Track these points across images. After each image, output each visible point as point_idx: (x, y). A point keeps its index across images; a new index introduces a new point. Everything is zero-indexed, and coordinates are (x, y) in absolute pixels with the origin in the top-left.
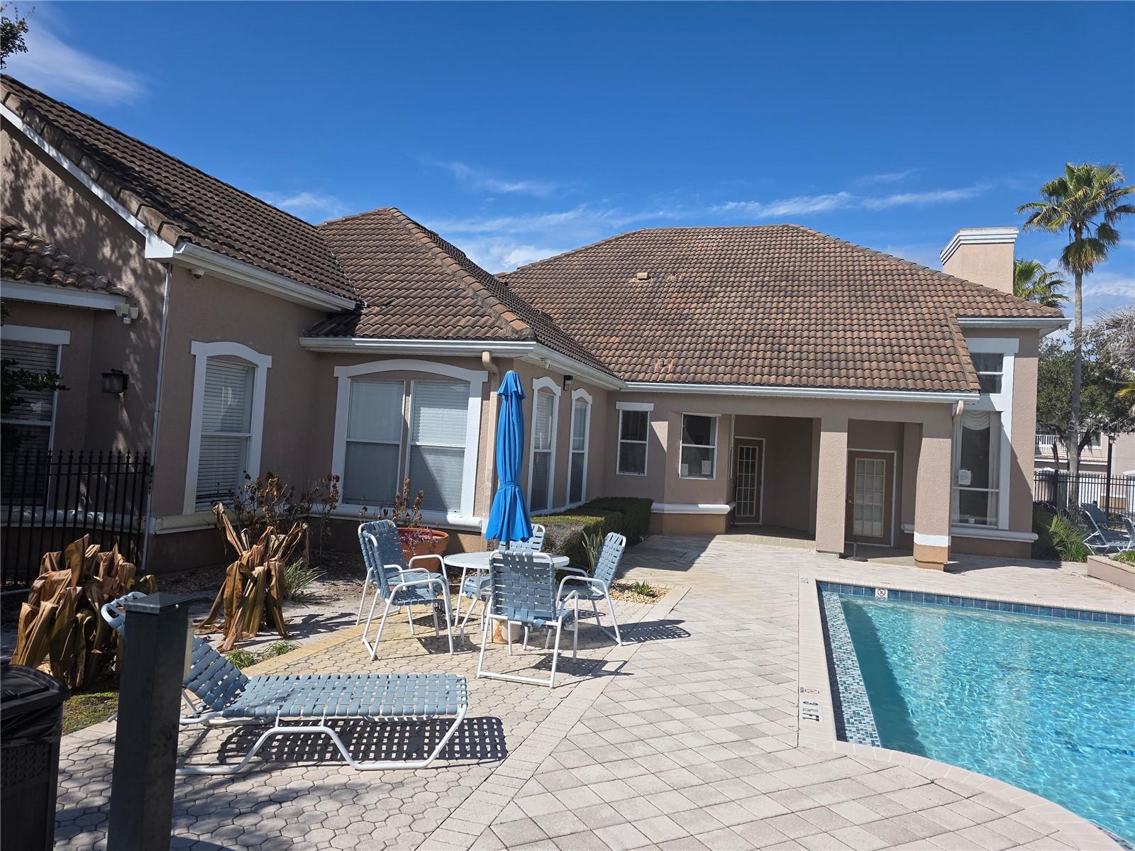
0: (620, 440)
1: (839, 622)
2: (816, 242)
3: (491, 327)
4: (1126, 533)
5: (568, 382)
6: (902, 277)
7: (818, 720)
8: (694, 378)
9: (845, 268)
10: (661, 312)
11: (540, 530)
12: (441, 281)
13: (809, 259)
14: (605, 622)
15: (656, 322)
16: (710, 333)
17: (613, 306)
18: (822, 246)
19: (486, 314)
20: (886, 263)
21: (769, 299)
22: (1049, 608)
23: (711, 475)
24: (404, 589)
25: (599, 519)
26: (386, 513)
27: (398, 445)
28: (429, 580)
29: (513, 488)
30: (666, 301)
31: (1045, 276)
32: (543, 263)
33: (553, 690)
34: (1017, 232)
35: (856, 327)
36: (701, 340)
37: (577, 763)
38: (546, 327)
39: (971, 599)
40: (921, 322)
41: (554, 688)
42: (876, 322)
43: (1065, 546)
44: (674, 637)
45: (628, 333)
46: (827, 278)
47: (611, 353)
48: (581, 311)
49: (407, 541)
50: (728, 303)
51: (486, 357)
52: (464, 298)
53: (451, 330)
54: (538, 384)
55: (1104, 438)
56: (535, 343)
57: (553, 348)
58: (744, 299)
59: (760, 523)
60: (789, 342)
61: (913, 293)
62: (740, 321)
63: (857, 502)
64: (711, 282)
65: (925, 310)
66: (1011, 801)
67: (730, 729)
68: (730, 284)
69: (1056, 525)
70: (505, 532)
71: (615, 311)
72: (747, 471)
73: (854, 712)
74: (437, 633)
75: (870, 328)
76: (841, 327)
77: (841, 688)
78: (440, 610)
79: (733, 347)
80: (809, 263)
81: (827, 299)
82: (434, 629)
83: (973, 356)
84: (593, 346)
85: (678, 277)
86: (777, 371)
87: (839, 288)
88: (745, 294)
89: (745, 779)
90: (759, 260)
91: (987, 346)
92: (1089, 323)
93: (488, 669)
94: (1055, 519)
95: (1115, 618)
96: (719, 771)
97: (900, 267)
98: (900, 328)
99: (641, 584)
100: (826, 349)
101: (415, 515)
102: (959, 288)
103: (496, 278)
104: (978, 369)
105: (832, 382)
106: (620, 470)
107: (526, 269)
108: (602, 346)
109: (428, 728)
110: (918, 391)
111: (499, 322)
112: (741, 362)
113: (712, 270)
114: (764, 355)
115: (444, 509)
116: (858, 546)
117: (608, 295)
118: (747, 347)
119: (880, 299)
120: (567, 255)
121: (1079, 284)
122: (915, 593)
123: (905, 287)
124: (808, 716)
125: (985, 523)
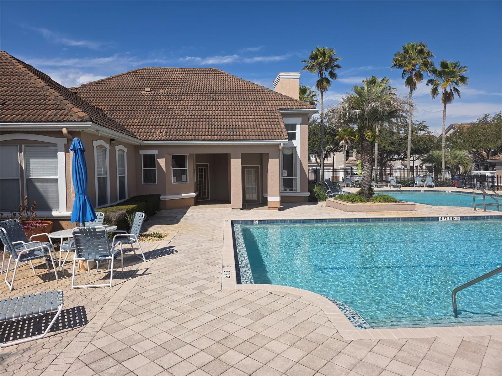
0: (143, 168)
1: (240, 236)
2: (224, 76)
3: (66, 115)
4: (338, 189)
5: (113, 142)
6: (259, 92)
7: (229, 278)
8: (175, 138)
9: (236, 88)
10: (158, 107)
11: (101, 215)
12: (35, 91)
13: (222, 84)
14: (138, 253)
15: (156, 112)
16: (181, 117)
17: (134, 104)
18: (227, 78)
19: (63, 108)
20: (253, 86)
21: (206, 102)
22: (313, 220)
23: (187, 181)
24: (27, 252)
25: (134, 206)
26: (14, 215)
27: (18, 179)
28: (41, 246)
29: (84, 196)
30: (160, 102)
31: (310, 93)
32: (95, 83)
33: (112, 288)
34: (300, 74)
35: (242, 114)
36: (177, 120)
37: (123, 318)
38: (99, 115)
39: (288, 220)
40: (266, 111)
41: (112, 287)
42: (250, 112)
43: (319, 196)
44: (170, 254)
45: (142, 117)
46: (229, 92)
47: (135, 127)
48: (118, 107)
49: (28, 228)
50: (188, 103)
51: (65, 131)
52: (49, 100)
53: (43, 117)
54: (96, 144)
55: (332, 154)
56: (91, 123)
57: (102, 125)
58: (195, 102)
59: (209, 199)
60: (216, 121)
61: (263, 99)
62: (194, 112)
63: (247, 186)
64: (180, 93)
65: (268, 107)
66: (298, 294)
67: (193, 289)
68: (189, 95)
69: (316, 189)
70: (82, 218)
71: (135, 107)
72: (202, 178)
73: (244, 271)
74: (49, 271)
75: (247, 114)
76: (236, 114)
77: (240, 262)
78: (49, 260)
79: (192, 123)
80: (222, 86)
81: (230, 102)
82: (47, 269)
83: (286, 125)
84: (126, 124)
85: (165, 91)
86: (211, 134)
87: (235, 97)
88: (196, 99)
89: (199, 308)
90: (201, 84)
91: (291, 121)
92: (326, 111)
93: (78, 284)
94: (316, 186)
95: (334, 220)
96: (189, 307)
97: (258, 88)
98: (259, 114)
99: (156, 232)
100: (231, 124)
101: (31, 214)
102: (280, 97)
103: (70, 90)
104: (287, 130)
105: (234, 138)
106: (144, 183)
107: (87, 85)
108: (130, 124)
109: (44, 318)
110: (266, 140)
111: (71, 113)
112: (196, 130)
113: (180, 88)
114: (205, 127)
115: (50, 210)
116: (247, 204)
117: (131, 99)
118: (198, 123)
119: (251, 102)
120: (108, 79)
121: (322, 95)
122: (268, 220)
123: (260, 97)
124: (226, 277)
125: (292, 190)
